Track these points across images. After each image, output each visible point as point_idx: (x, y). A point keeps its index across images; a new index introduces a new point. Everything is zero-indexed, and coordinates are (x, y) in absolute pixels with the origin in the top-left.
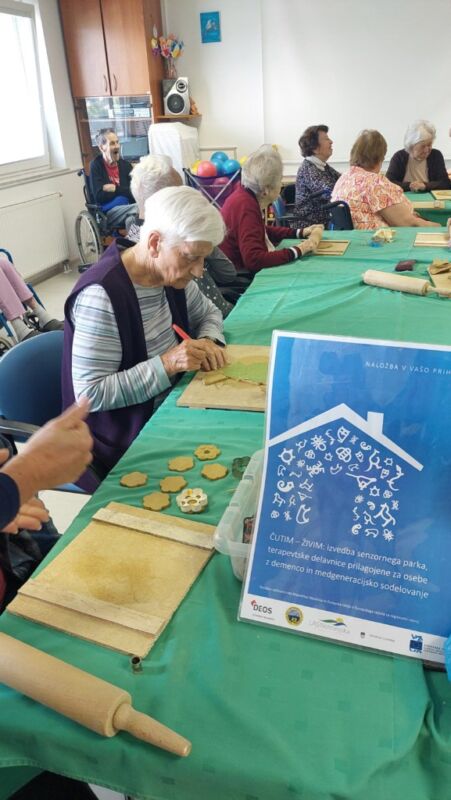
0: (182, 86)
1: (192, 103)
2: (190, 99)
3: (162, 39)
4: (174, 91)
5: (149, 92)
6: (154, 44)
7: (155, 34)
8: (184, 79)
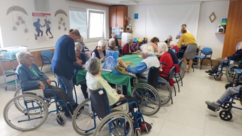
0: (129, 26)
1: (131, 29)
2: (131, 28)
3: (127, 18)
4: (128, 27)
5: (123, 27)
6: (125, 19)
7: (126, 17)
8: (130, 25)
